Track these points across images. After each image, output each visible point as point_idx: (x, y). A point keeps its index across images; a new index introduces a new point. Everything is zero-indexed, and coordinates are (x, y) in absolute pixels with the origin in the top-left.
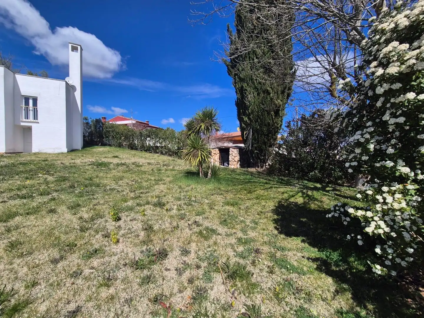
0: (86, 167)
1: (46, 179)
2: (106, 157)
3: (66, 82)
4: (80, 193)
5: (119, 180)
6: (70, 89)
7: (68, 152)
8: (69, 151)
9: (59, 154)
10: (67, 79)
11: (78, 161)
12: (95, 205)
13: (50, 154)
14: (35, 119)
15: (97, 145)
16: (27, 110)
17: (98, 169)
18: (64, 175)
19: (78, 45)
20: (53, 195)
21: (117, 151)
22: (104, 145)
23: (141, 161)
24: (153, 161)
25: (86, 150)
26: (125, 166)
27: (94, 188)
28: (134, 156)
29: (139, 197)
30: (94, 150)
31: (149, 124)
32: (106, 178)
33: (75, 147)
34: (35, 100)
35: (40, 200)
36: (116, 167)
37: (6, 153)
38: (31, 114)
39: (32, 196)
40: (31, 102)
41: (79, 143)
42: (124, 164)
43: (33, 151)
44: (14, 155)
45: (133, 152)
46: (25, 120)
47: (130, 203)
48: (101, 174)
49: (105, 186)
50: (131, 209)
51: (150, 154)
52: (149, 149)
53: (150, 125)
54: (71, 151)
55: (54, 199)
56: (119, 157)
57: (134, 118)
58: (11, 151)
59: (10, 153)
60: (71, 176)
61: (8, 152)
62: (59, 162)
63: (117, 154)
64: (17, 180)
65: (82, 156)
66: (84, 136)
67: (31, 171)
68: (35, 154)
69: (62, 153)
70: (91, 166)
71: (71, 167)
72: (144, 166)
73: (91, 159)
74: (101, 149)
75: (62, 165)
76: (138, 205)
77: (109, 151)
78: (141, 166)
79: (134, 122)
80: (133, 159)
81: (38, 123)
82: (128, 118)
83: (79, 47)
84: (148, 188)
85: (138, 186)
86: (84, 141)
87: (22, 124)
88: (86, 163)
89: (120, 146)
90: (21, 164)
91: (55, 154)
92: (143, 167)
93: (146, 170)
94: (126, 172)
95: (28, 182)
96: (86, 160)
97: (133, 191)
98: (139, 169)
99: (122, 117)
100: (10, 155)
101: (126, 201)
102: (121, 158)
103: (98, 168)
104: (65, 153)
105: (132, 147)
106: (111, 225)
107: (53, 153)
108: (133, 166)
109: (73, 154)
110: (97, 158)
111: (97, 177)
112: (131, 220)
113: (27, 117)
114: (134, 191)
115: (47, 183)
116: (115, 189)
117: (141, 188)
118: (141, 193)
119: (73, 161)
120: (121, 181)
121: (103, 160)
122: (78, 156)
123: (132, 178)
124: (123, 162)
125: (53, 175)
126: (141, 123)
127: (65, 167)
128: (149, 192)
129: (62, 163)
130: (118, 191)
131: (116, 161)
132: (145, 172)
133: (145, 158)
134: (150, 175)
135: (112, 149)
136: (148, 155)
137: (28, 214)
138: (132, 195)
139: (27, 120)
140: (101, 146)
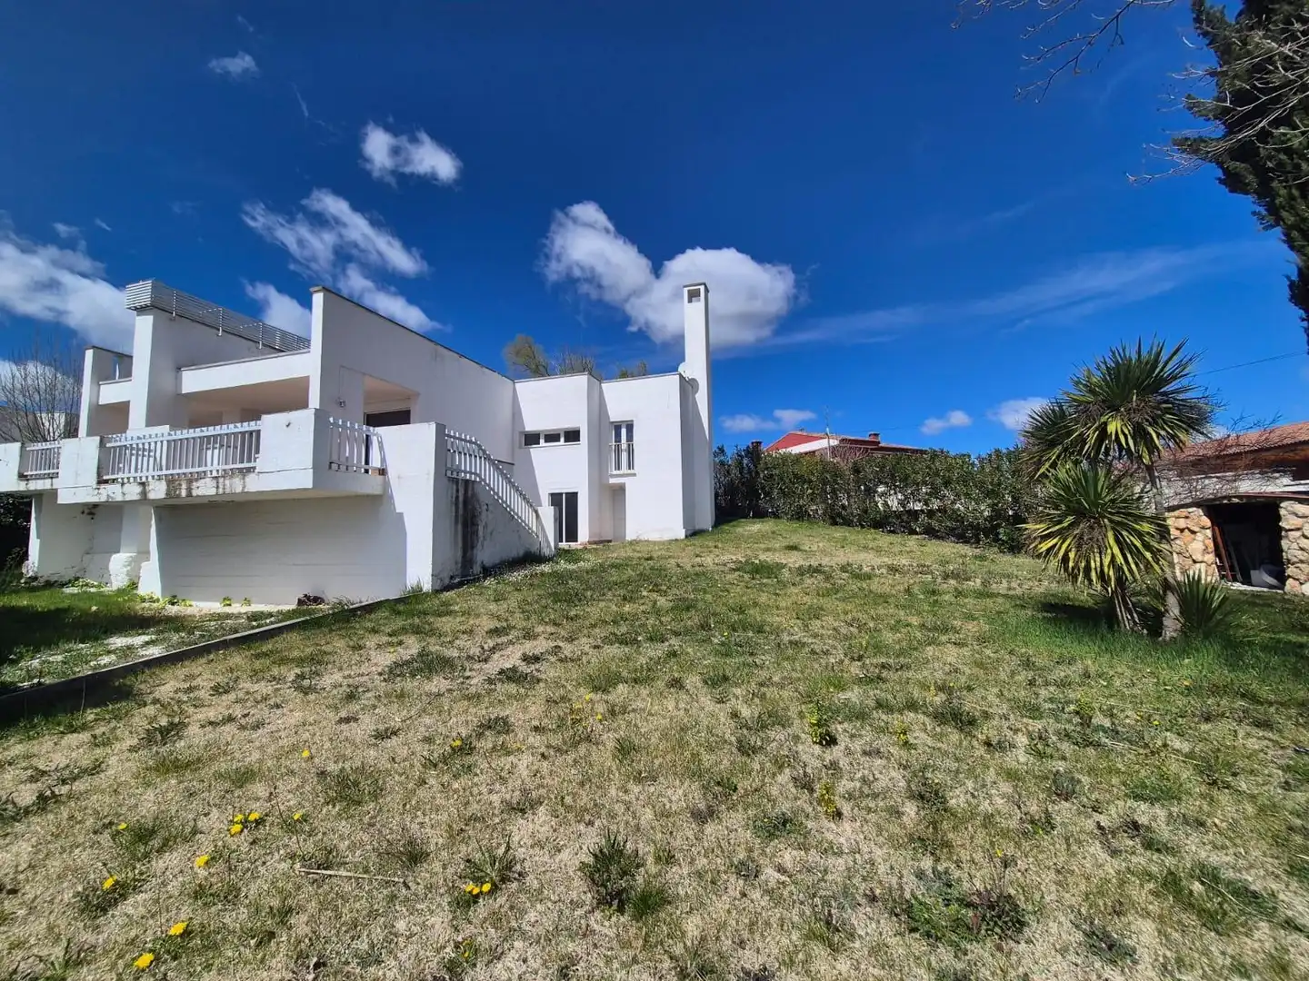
0: (728, 577)
1: (655, 602)
2: (768, 550)
3: (680, 375)
4: (723, 644)
5: (810, 619)
6: (687, 386)
7: (686, 537)
8: (689, 533)
9: (670, 542)
10: (681, 369)
11: (708, 560)
12: (761, 685)
13: (655, 543)
14: (630, 469)
15: (746, 516)
16: (618, 450)
17: (754, 582)
18: (686, 596)
19: (700, 284)
20: (672, 642)
21: (795, 531)
22: (760, 515)
23: (867, 560)
24: (904, 561)
25: (722, 532)
26: (820, 577)
27: (751, 634)
28: (843, 543)
29: (879, 678)
30: (739, 530)
31: (879, 443)
32: (778, 608)
33: (697, 527)
34: (630, 427)
35: (651, 653)
36: (798, 579)
37: (590, 543)
38: (624, 456)
39: (635, 639)
40: (624, 431)
41: (706, 518)
42: (817, 570)
43: (629, 538)
44: (601, 546)
45: (839, 532)
46: (615, 472)
47: (853, 695)
48: (763, 598)
49: (777, 631)
50: (860, 715)
51: (892, 538)
52: (886, 522)
53: (882, 445)
54: (693, 533)
55: (674, 654)
56: (802, 548)
57: (836, 432)
58: (596, 539)
59: (595, 543)
60: (699, 597)
61: (592, 540)
62: (673, 561)
63: (794, 539)
64: (611, 601)
65: (716, 547)
66: (717, 495)
67: (629, 581)
68: (631, 543)
69: (676, 540)
70: (737, 573)
71: (697, 574)
72: (875, 576)
73: (735, 555)
74: (755, 527)
75: (679, 570)
76: (880, 705)
77: (773, 533)
78: (869, 577)
79: (834, 442)
80: (841, 552)
81: (635, 475)
82: (815, 435)
83: (702, 288)
84: (901, 653)
85: (868, 643)
86: (718, 507)
87: (612, 481)
88: (725, 565)
89: (800, 515)
90: (613, 566)
91: (663, 543)
92: (876, 580)
93: (886, 589)
94: (827, 594)
95: (627, 608)
96: (726, 558)
97: (856, 656)
98: (864, 586)
99: (800, 433)
100: (594, 546)
101: (841, 687)
102: (806, 551)
103: (753, 579)
104: (683, 540)
105: (836, 518)
106: (810, 753)
107: (658, 540)
108: (845, 575)
109: (697, 541)
110: (749, 552)
111: (756, 604)
112: (865, 753)
113: (618, 467)
114: (860, 658)
115: (657, 612)
116: (804, 645)
117: (878, 648)
118: (883, 666)
119: (698, 559)
120: (818, 623)
121: (763, 557)
122: (708, 547)
123: (846, 613)
124: (814, 563)
125: (665, 593)
126: (856, 442)
127: (686, 576)
128: (909, 668)
129: (678, 566)
130: (813, 652)
131: (794, 560)
132: (884, 599)
133: (878, 550)
134: (904, 607)
135: (782, 526)
136: (883, 539)
137: (635, 681)
138: (855, 669)
139: (618, 472)
140: (753, 517)
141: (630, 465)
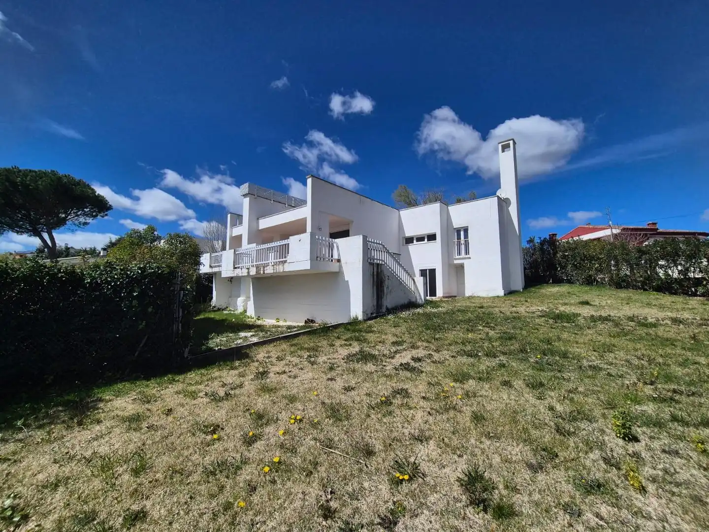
0: (537, 320)
1: (488, 333)
2: (566, 304)
3: (498, 196)
4: (537, 362)
5: (605, 352)
6: (503, 204)
7: (505, 295)
8: (506, 293)
9: (494, 298)
10: (498, 193)
11: (522, 310)
12: (570, 391)
13: (484, 298)
14: (467, 255)
15: (547, 283)
16: (459, 244)
17: (557, 324)
18: (509, 331)
19: (510, 140)
20: (501, 358)
21: (586, 292)
22: (558, 281)
23: (652, 314)
24: (686, 315)
25: (530, 292)
26: (610, 324)
27: (557, 358)
28: (629, 301)
29: (672, 399)
30: (543, 291)
31: (657, 229)
32: (577, 343)
33: (513, 288)
34: (466, 230)
35: (488, 364)
36: (592, 324)
37: (443, 297)
38: (463, 247)
39: (477, 355)
40: (462, 233)
41: (518, 282)
42: (606, 319)
43: (467, 295)
44: (450, 299)
45: (623, 294)
46: (457, 257)
47: (650, 408)
48: (565, 335)
49: (579, 358)
50: (658, 424)
51: (674, 298)
52: (667, 287)
53: (660, 230)
54: (510, 293)
55: (504, 366)
56: (592, 303)
57: (617, 225)
58: (447, 295)
59: (446, 297)
60: (517, 332)
61: (445, 295)
62: (497, 310)
63: (586, 298)
64: (459, 331)
65: (526, 301)
66: (525, 269)
67: (470, 320)
68: (469, 298)
69: (498, 297)
70: (544, 318)
71: (514, 318)
72: (661, 325)
73: (541, 307)
74: (555, 289)
75: (502, 315)
76: (674, 418)
77: (569, 293)
78: (654, 325)
79: (616, 231)
80: (626, 308)
81: (470, 258)
82: (603, 227)
83: (511, 142)
84: (691, 383)
85: (659, 373)
86: (526, 278)
87: (456, 262)
88: (534, 313)
89: (590, 281)
90: (459, 311)
91: (490, 298)
92: (662, 328)
93: (671, 335)
94: (618, 335)
95: (470, 335)
96: (534, 309)
97: (648, 381)
98: (651, 332)
99: (587, 226)
100: (447, 299)
101: (637, 401)
102: (596, 306)
103: (556, 322)
104: (503, 297)
105: (620, 284)
106: (616, 445)
107: (487, 296)
108: (632, 324)
109: (512, 298)
110: (551, 305)
111: (559, 339)
112: (664, 451)
113: (459, 254)
114: (652, 383)
115: (490, 340)
116: (601, 369)
117: (669, 378)
118: (675, 391)
119: (514, 309)
120: (612, 355)
121: (562, 309)
122: (520, 301)
123: (636, 350)
124: (604, 314)
125: (493, 329)
126: (632, 229)
127: (507, 319)
128: (701, 395)
129: (501, 312)
130: (609, 375)
131: (586, 311)
132: (672, 342)
133: (662, 307)
134: (690, 349)
135: (575, 288)
136: (667, 299)
137: (480, 379)
138: (648, 390)
139: (459, 257)
140: (552, 283)
141: (467, 252)
